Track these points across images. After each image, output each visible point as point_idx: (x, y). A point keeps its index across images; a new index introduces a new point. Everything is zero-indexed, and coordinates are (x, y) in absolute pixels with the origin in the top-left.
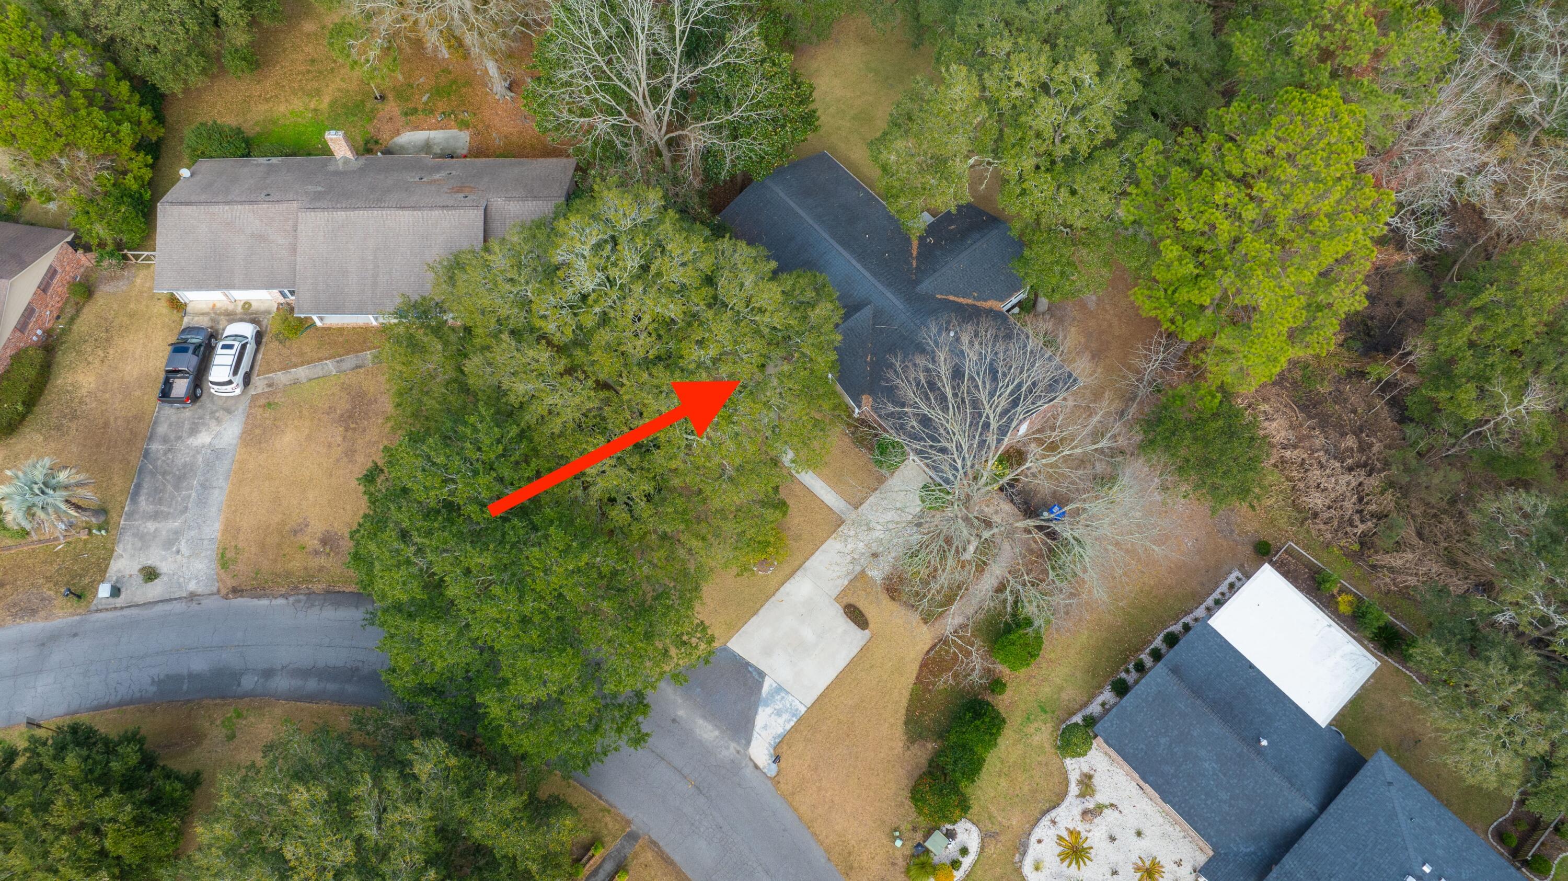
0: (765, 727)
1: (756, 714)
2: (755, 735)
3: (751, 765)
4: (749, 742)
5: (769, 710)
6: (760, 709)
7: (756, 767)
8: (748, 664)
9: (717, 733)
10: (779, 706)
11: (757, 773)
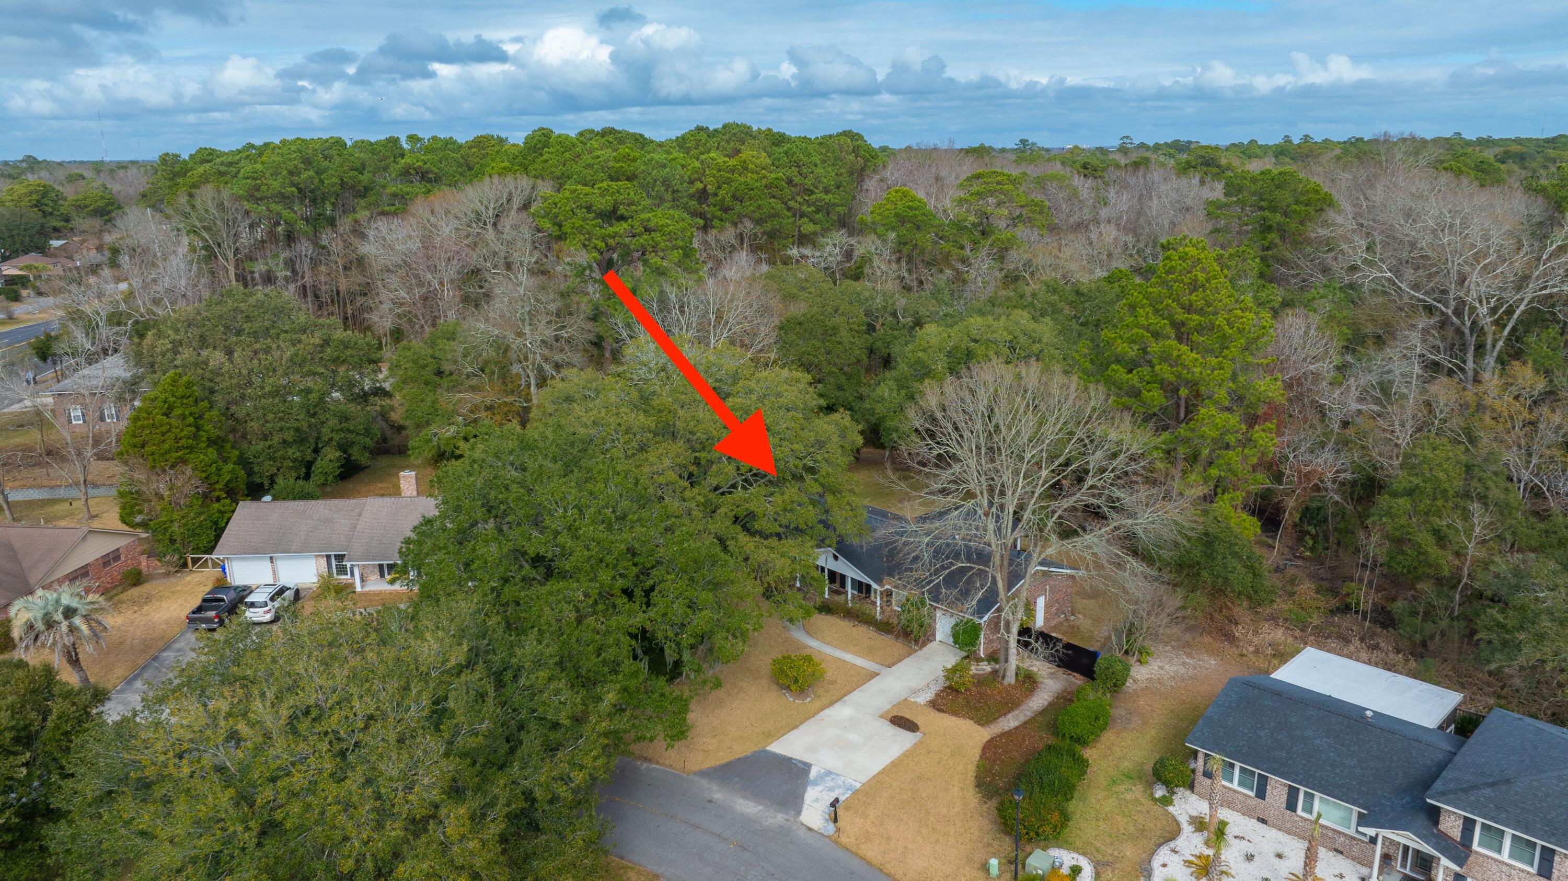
0: (817, 800)
1: (804, 791)
2: (805, 806)
3: (803, 828)
4: (799, 812)
5: (819, 788)
6: (809, 789)
7: (810, 829)
8: (790, 759)
9: (761, 808)
10: (831, 784)
11: (811, 833)
